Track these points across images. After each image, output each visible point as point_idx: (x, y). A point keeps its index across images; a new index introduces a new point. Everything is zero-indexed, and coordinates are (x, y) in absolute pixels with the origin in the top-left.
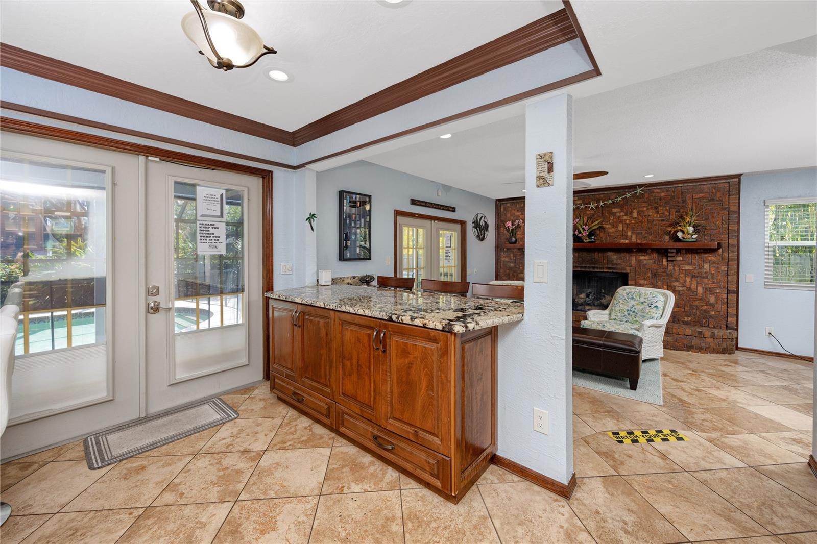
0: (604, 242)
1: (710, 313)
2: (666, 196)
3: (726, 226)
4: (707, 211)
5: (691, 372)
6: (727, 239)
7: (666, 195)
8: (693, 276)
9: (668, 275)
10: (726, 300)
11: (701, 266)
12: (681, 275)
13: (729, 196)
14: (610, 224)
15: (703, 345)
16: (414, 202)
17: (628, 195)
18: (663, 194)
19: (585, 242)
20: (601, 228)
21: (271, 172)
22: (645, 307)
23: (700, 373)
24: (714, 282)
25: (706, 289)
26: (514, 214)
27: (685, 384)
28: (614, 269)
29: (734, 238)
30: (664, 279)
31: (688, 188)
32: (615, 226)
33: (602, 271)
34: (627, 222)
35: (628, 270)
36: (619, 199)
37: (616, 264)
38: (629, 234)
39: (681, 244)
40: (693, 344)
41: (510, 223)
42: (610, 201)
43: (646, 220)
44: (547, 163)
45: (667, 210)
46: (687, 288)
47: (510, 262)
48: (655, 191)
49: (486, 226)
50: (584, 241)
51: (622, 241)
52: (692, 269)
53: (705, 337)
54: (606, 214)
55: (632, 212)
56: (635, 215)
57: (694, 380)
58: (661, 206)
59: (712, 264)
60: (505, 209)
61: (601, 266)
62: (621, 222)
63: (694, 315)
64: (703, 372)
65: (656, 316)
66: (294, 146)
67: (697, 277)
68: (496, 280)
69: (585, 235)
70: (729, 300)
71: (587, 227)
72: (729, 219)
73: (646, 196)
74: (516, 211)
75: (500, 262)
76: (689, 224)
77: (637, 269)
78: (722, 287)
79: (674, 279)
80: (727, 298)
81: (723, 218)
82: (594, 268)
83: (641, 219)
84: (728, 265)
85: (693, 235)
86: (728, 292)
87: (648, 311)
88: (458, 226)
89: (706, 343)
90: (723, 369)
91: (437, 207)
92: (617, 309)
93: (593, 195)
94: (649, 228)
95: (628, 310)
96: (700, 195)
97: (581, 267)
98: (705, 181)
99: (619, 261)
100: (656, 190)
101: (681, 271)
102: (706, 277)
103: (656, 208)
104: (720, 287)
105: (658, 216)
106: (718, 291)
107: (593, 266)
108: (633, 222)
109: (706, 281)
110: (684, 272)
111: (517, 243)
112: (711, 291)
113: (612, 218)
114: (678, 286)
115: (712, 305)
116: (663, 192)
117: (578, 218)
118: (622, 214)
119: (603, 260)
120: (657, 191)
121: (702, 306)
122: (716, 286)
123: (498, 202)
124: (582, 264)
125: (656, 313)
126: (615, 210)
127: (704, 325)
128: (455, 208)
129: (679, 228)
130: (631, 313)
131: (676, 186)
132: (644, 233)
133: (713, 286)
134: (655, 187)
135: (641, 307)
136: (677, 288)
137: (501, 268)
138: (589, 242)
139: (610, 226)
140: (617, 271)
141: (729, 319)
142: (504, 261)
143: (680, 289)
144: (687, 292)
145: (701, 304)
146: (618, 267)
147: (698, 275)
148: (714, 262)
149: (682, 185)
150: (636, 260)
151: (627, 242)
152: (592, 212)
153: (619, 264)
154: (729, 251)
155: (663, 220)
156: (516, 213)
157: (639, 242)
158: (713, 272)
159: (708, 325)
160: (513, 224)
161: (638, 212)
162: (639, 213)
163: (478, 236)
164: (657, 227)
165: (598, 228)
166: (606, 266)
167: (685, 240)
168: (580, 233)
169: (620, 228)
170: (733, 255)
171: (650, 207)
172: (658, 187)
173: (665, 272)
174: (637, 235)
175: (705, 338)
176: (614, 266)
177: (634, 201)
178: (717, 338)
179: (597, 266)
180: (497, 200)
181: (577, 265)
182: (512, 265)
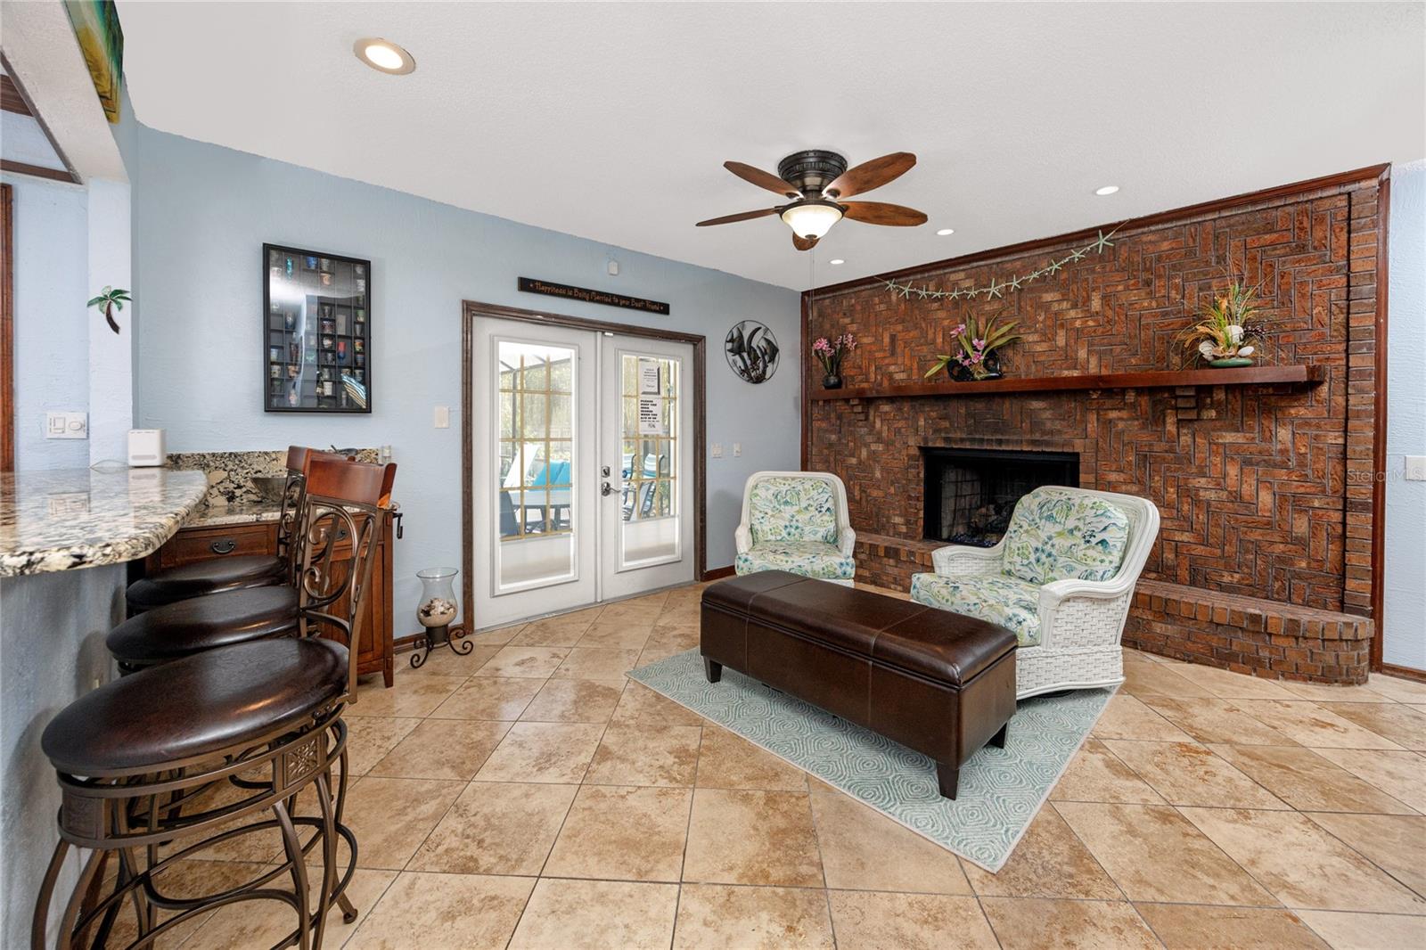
0: (1023, 377)
1: (1292, 565)
2: (1173, 249)
3: (1341, 318)
4: (1285, 280)
5: (1186, 739)
6: (1344, 355)
7: (1174, 245)
8: (1247, 462)
9: (1178, 460)
10: (1339, 529)
11: (1268, 434)
12: (1212, 458)
13: (1349, 232)
14: (1036, 331)
15: (1264, 654)
16: (526, 285)
17: (1077, 255)
18: (1165, 246)
19: (976, 380)
20: (1013, 343)
21: (7, 187)
22: (1077, 541)
23: (1211, 747)
24: (1304, 478)
25: (1283, 496)
27: (1140, 784)
28: (1048, 443)
29: (1365, 350)
30: (1168, 469)
31: (1232, 221)
32: (1047, 337)
33: (1019, 449)
34: (1078, 324)
35: (1078, 446)
36: (1056, 266)
37: (1051, 433)
38: (1082, 354)
39: (1211, 372)
40: (1234, 648)
42: (1036, 275)
43: (1123, 318)
45: (1176, 287)
46: (1230, 492)
48: (1145, 238)
49: (772, 352)
50: (976, 376)
51: (1066, 373)
52: (1240, 441)
53: (1269, 631)
54: (1029, 309)
55: (1088, 299)
56: (1096, 304)
57: (1178, 772)
58: (1160, 277)
59: (1300, 426)
60: (820, 313)
61: (1015, 438)
62: (1062, 326)
63: (1247, 567)
64: (1227, 742)
65: (1101, 568)
67: (1257, 464)
68: (802, 470)
69: (976, 361)
70: (1348, 528)
71: (982, 342)
72: (1348, 299)
73: (1124, 252)
74: (841, 314)
75: (812, 432)
76: (1231, 317)
77: (1100, 444)
78: (1329, 492)
79: (1194, 470)
80: (1344, 524)
81: (1333, 298)
82: (1000, 442)
83: (1110, 313)
84: (1346, 431)
85: (1240, 347)
86: (1345, 506)
87: (1080, 554)
88: (687, 350)
89: (1274, 649)
90: (1301, 736)
91: (606, 300)
92: (1013, 546)
93: (998, 263)
94: (1130, 337)
95: (1037, 549)
96: (1267, 237)
97: (973, 440)
98: (1279, 197)
99: (1058, 425)
100: (1148, 235)
101: (1215, 447)
102: (1283, 465)
103: (1148, 283)
104: (1324, 492)
105: (1154, 304)
106: (1316, 504)
107: (1000, 437)
108: (1091, 323)
109: (1282, 474)
110: (1221, 450)
111: (844, 386)
112: (1298, 503)
113: (1041, 319)
114: (1206, 489)
115: (1301, 542)
116: (1166, 239)
117: (963, 323)
118: (1065, 305)
119: (1022, 423)
120: (1151, 237)
121: (1272, 543)
122: (1313, 490)
123: (806, 298)
124: (975, 431)
125: (1102, 561)
126: (1048, 297)
127: (1276, 596)
128: (665, 306)
129: (1201, 329)
130: (1043, 557)
131: (1200, 219)
132: (1118, 349)
133: (1302, 490)
134: (1146, 229)
135: (1068, 543)
136: (1202, 493)
137: (812, 444)
138: (987, 379)
139: (1035, 337)
140: (1054, 450)
141: (1351, 584)
142: (818, 429)
143: (1212, 495)
144: (1230, 505)
145: (1268, 538)
146: (1056, 438)
147: (1259, 458)
148: (1307, 423)
149: (1216, 215)
150: (1098, 420)
151: (1075, 375)
152: (996, 306)
153: (1059, 431)
154: (1350, 391)
155: (1165, 314)
156: (841, 320)
157: (1104, 372)
158: (1303, 450)
159: (1290, 599)
160: (834, 347)
161: (1103, 298)
162: (1106, 299)
163: (746, 372)
164: (1151, 332)
165: (1008, 343)
166: (1028, 437)
167: (1219, 362)
168: (967, 356)
169: (1061, 340)
170: (1362, 401)
171: (1132, 282)
172: (1153, 228)
173: (1171, 450)
174: (1100, 355)
175: (1270, 635)
176: (1046, 438)
177: (1093, 271)
178: (1305, 638)
179: (1007, 437)
180: (805, 294)
181: (964, 436)
182: (833, 437)
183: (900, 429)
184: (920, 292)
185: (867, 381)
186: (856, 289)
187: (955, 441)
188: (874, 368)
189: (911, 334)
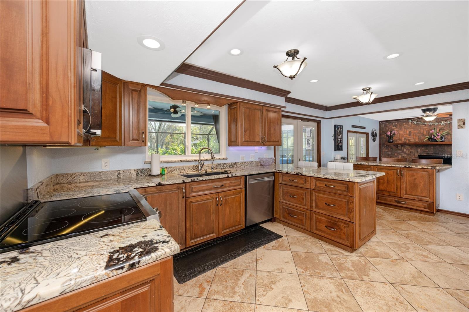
16: (353, 126)
19: (438, 141)
20: (448, 134)
21: (320, 121)
26: (391, 128)
41: (390, 132)
44: (462, 122)
47: (389, 152)
49: (376, 135)
60: (385, 126)
66: (326, 111)
69: (438, 138)
71: (439, 134)
74: (392, 126)
75: (382, 152)
88: (365, 135)
91: (360, 128)
97: (435, 154)
107: (443, 153)
111: (394, 142)
117: (433, 130)
119: (450, 150)
124: (436, 152)
128: (365, 127)
137: (382, 155)
138: (441, 141)
142: (384, 151)
152: (442, 126)
160: (391, 133)
163: (373, 140)
165: (446, 134)
168: (435, 137)
179: (446, 153)
180: (380, 121)
181: (432, 153)
182: (390, 153)
183: (412, 151)
184: (419, 123)
185: (401, 141)
186: (397, 121)
187: (430, 154)
188: (403, 138)
189: (416, 131)
